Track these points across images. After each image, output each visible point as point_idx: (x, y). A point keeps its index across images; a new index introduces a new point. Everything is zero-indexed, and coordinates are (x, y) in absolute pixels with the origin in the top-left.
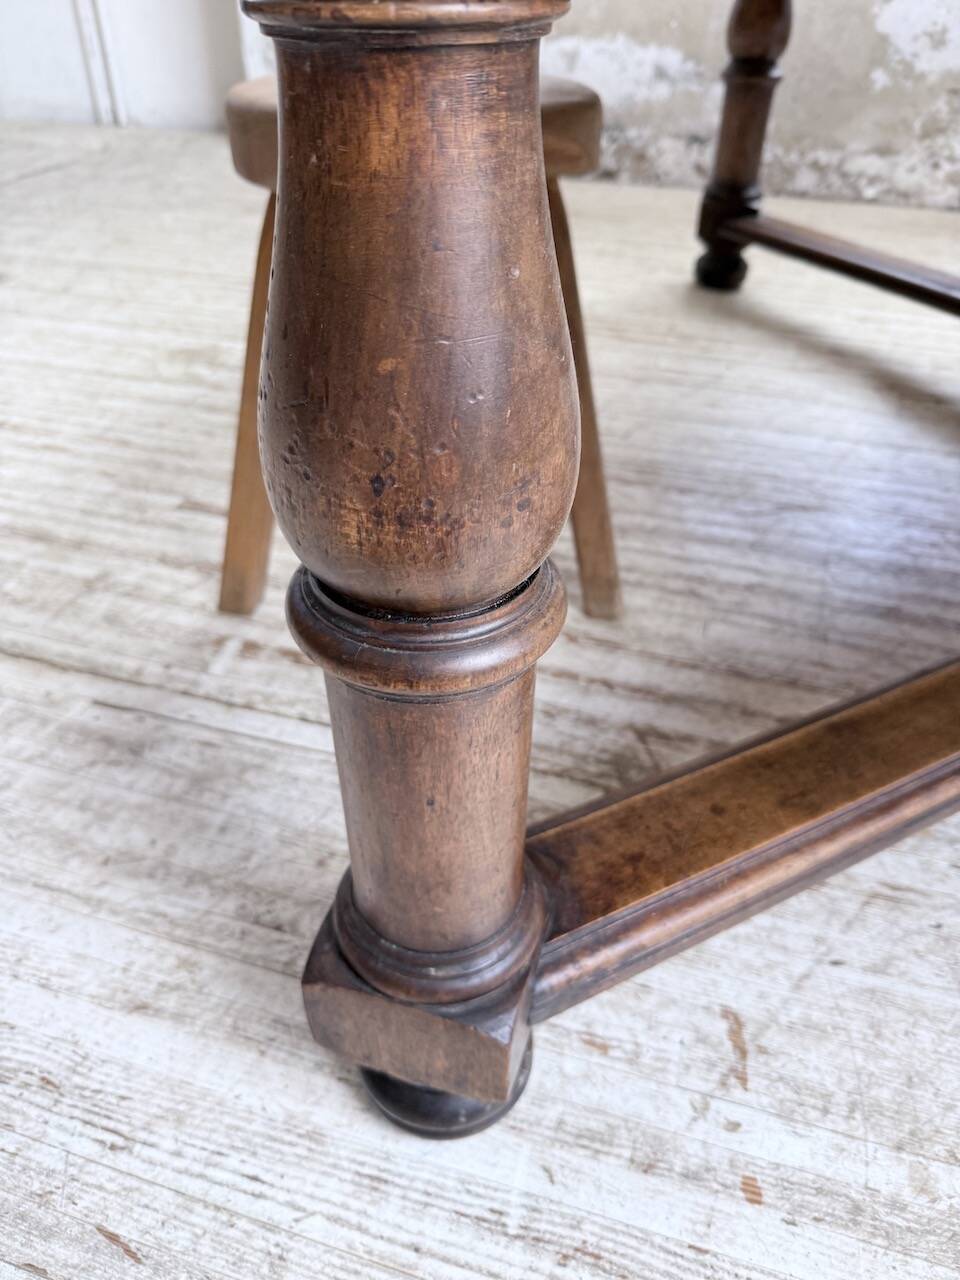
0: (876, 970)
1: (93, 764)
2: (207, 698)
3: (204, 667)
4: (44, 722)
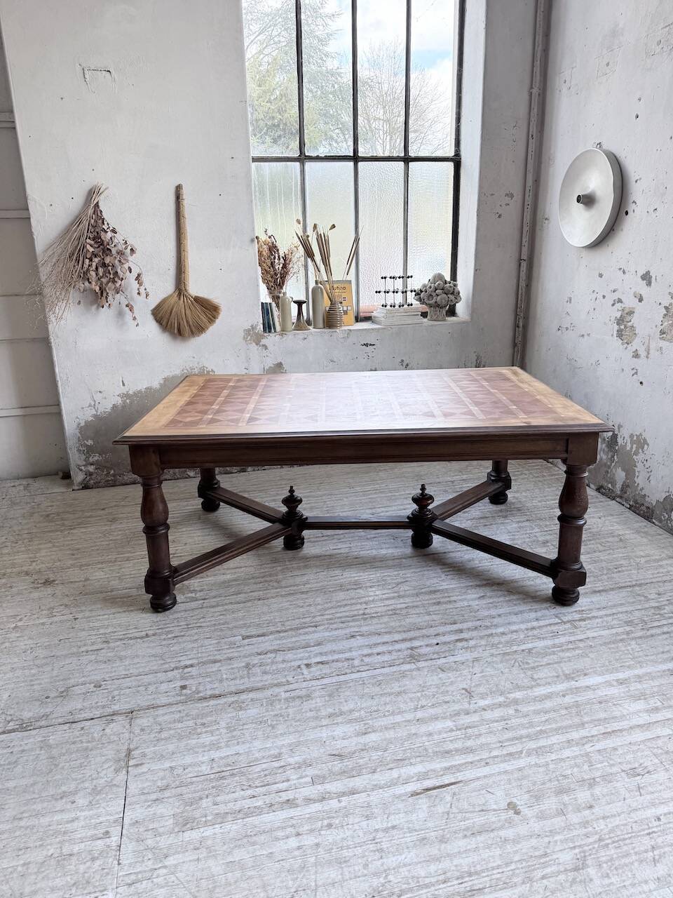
0: (481, 673)
1: (302, 703)
2: (311, 680)
3: (303, 674)
4: (280, 700)
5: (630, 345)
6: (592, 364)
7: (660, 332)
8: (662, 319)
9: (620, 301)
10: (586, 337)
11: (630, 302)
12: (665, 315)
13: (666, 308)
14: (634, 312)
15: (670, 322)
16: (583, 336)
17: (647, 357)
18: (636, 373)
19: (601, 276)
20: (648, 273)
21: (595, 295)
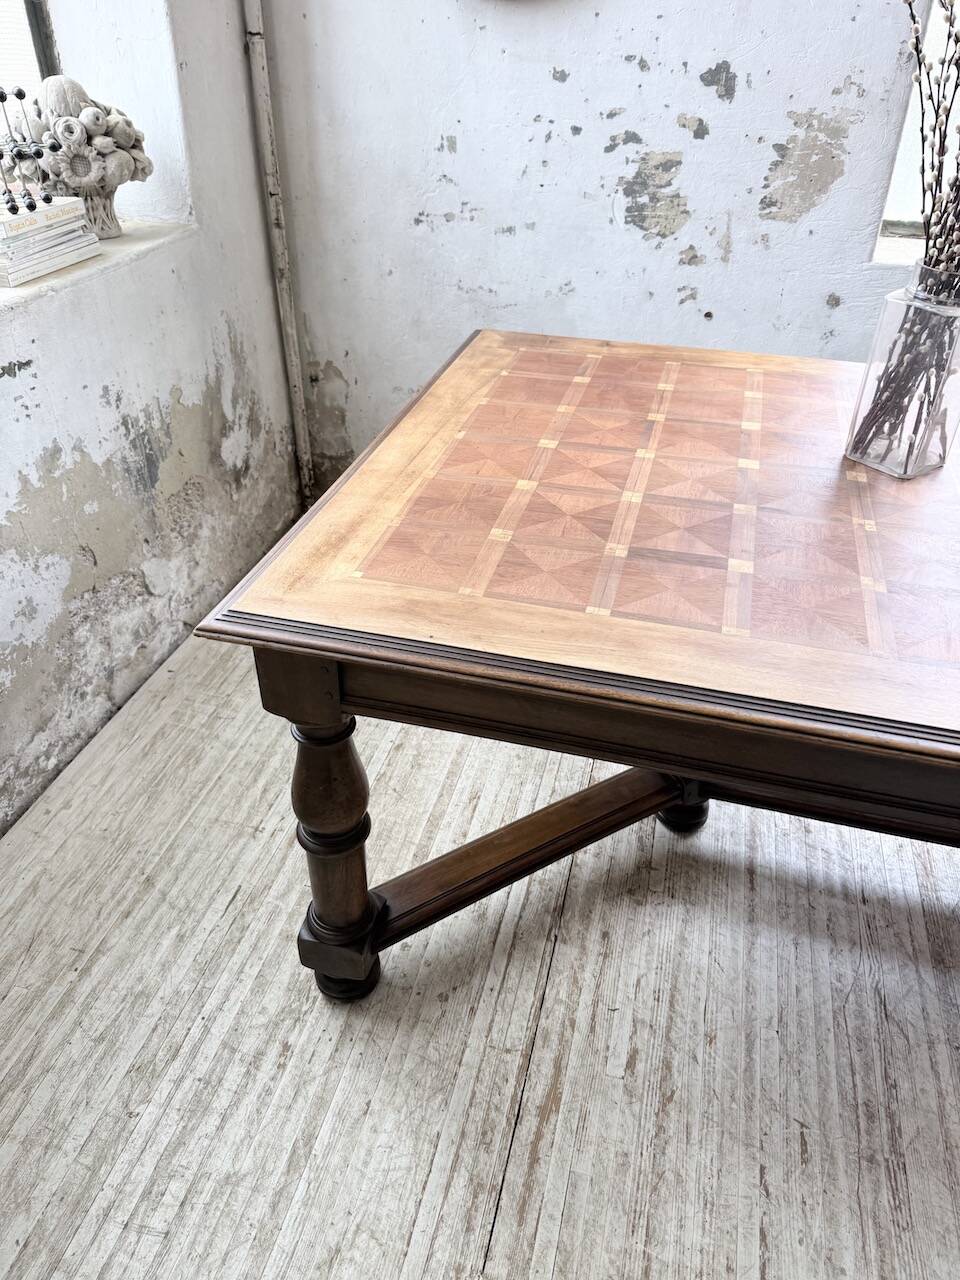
5: (670, 238)
6: (548, 293)
7: (762, 202)
8: (767, 173)
9: (632, 138)
10: (521, 234)
11: (664, 138)
12: (776, 164)
13: (780, 149)
14: (680, 163)
15: (791, 179)
16: (510, 230)
17: (725, 259)
18: (693, 297)
19: (561, 76)
20: (723, 67)
21: (543, 128)
